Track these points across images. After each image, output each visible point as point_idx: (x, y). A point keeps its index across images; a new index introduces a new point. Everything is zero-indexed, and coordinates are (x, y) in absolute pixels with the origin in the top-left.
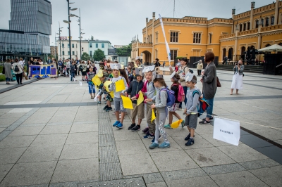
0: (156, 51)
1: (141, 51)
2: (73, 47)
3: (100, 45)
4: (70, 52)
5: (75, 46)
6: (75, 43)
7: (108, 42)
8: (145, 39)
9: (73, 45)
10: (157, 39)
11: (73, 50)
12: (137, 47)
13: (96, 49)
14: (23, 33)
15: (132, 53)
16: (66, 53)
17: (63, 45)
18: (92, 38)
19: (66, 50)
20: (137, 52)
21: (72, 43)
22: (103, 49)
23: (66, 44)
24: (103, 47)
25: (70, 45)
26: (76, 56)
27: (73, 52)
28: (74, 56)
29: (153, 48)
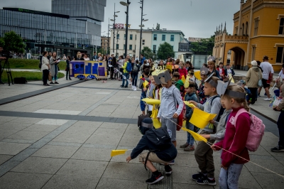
0: (254, 47)
1: (229, 47)
2: (131, 38)
3: (168, 37)
4: (126, 46)
5: (134, 37)
6: (134, 33)
7: (180, 33)
8: (236, 28)
9: (131, 36)
10: (256, 28)
11: (130, 42)
12: (223, 41)
13: (163, 43)
14: (67, 17)
15: (214, 49)
16: (121, 47)
17: (118, 35)
18: (158, 26)
19: (121, 42)
20: (222, 49)
21: (129, 33)
22: (171, 43)
23: (122, 33)
24: (172, 39)
25: (126, 36)
26: (134, 51)
27: (131, 46)
28: (131, 52)
29: (249, 43)
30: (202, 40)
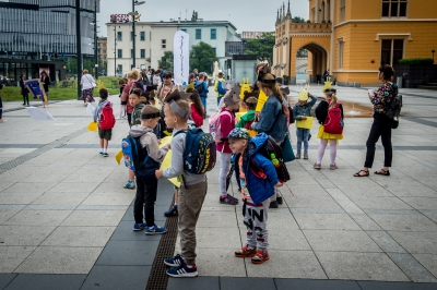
0: (341, 43)
2: (143, 38)
3: (206, 33)
4: (133, 51)
5: (147, 36)
6: (147, 29)
7: (227, 25)
8: (312, 10)
9: (143, 34)
11: (140, 45)
12: (287, 35)
13: (197, 43)
16: (127, 54)
17: (120, 34)
19: (125, 45)
21: (138, 30)
22: (212, 44)
23: (126, 30)
24: (213, 36)
25: (133, 35)
26: (149, 60)
27: (143, 51)
28: (143, 61)
29: (332, 35)
30: (264, 34)
